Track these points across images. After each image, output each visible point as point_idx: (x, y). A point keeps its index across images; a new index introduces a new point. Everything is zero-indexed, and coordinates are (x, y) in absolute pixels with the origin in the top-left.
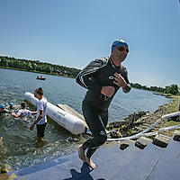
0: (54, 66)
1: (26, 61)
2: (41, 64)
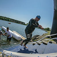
0: (11, 19)
1: (2, 17)
2: (7, 18)
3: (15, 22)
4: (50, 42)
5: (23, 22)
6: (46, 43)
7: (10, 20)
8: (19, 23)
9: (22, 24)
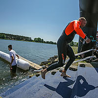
3: (15, 39)
4: (82, 66)
5: (28, 38)
6: (74, 67)
7: (5, 36)
8: (21, 40)
9: (26, 40)
